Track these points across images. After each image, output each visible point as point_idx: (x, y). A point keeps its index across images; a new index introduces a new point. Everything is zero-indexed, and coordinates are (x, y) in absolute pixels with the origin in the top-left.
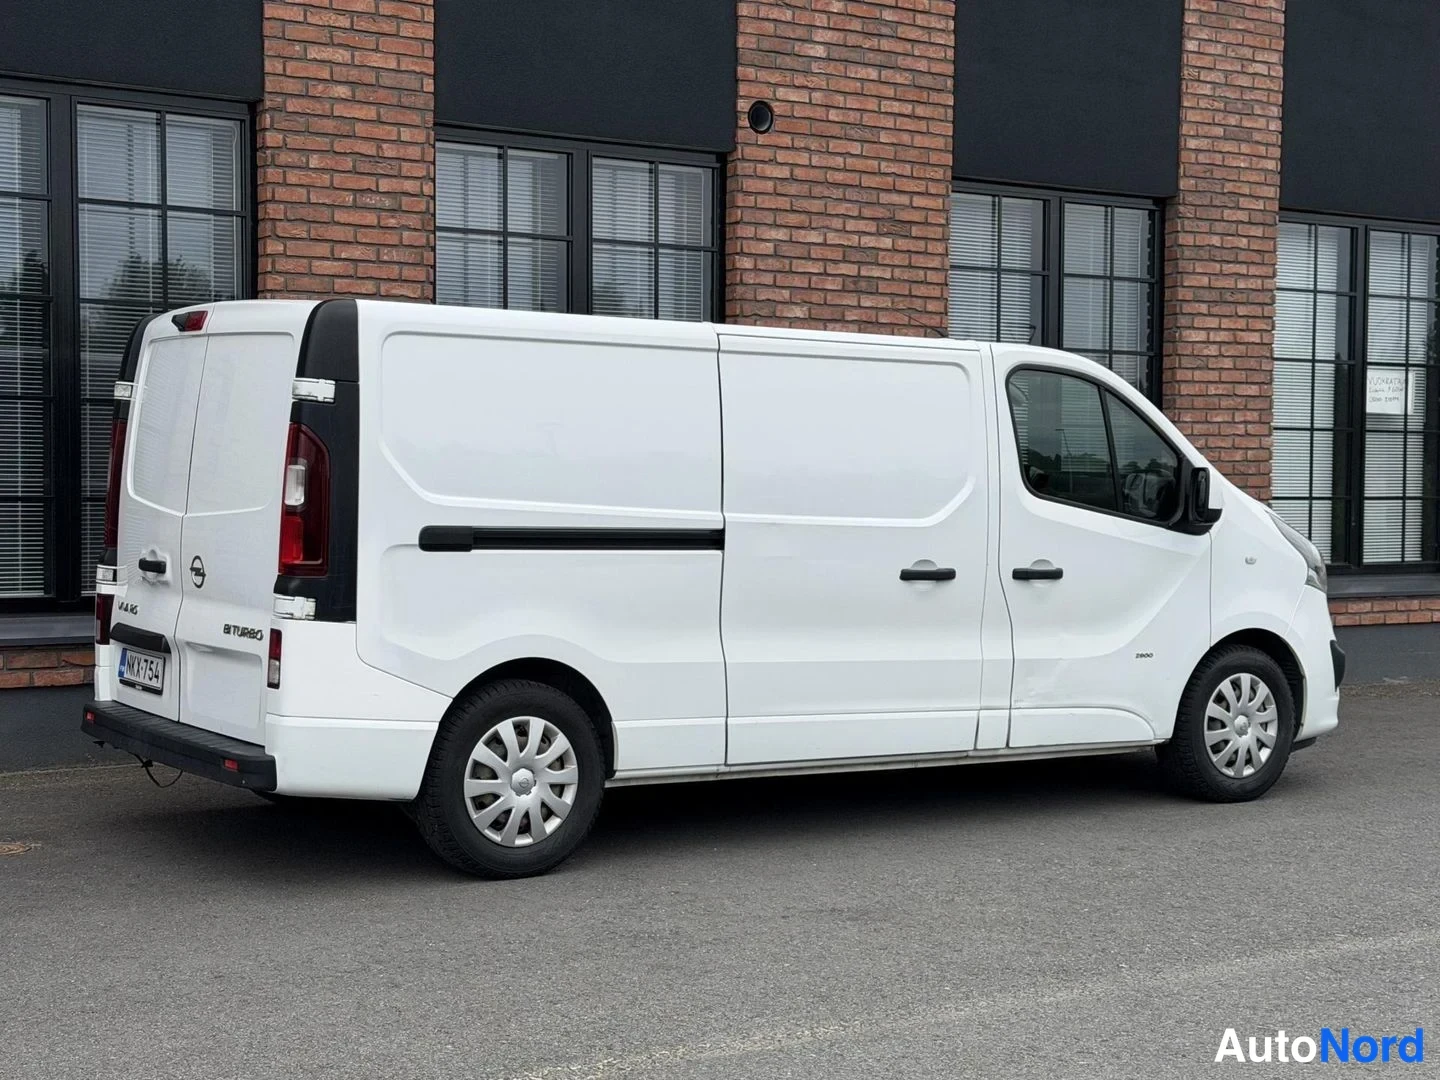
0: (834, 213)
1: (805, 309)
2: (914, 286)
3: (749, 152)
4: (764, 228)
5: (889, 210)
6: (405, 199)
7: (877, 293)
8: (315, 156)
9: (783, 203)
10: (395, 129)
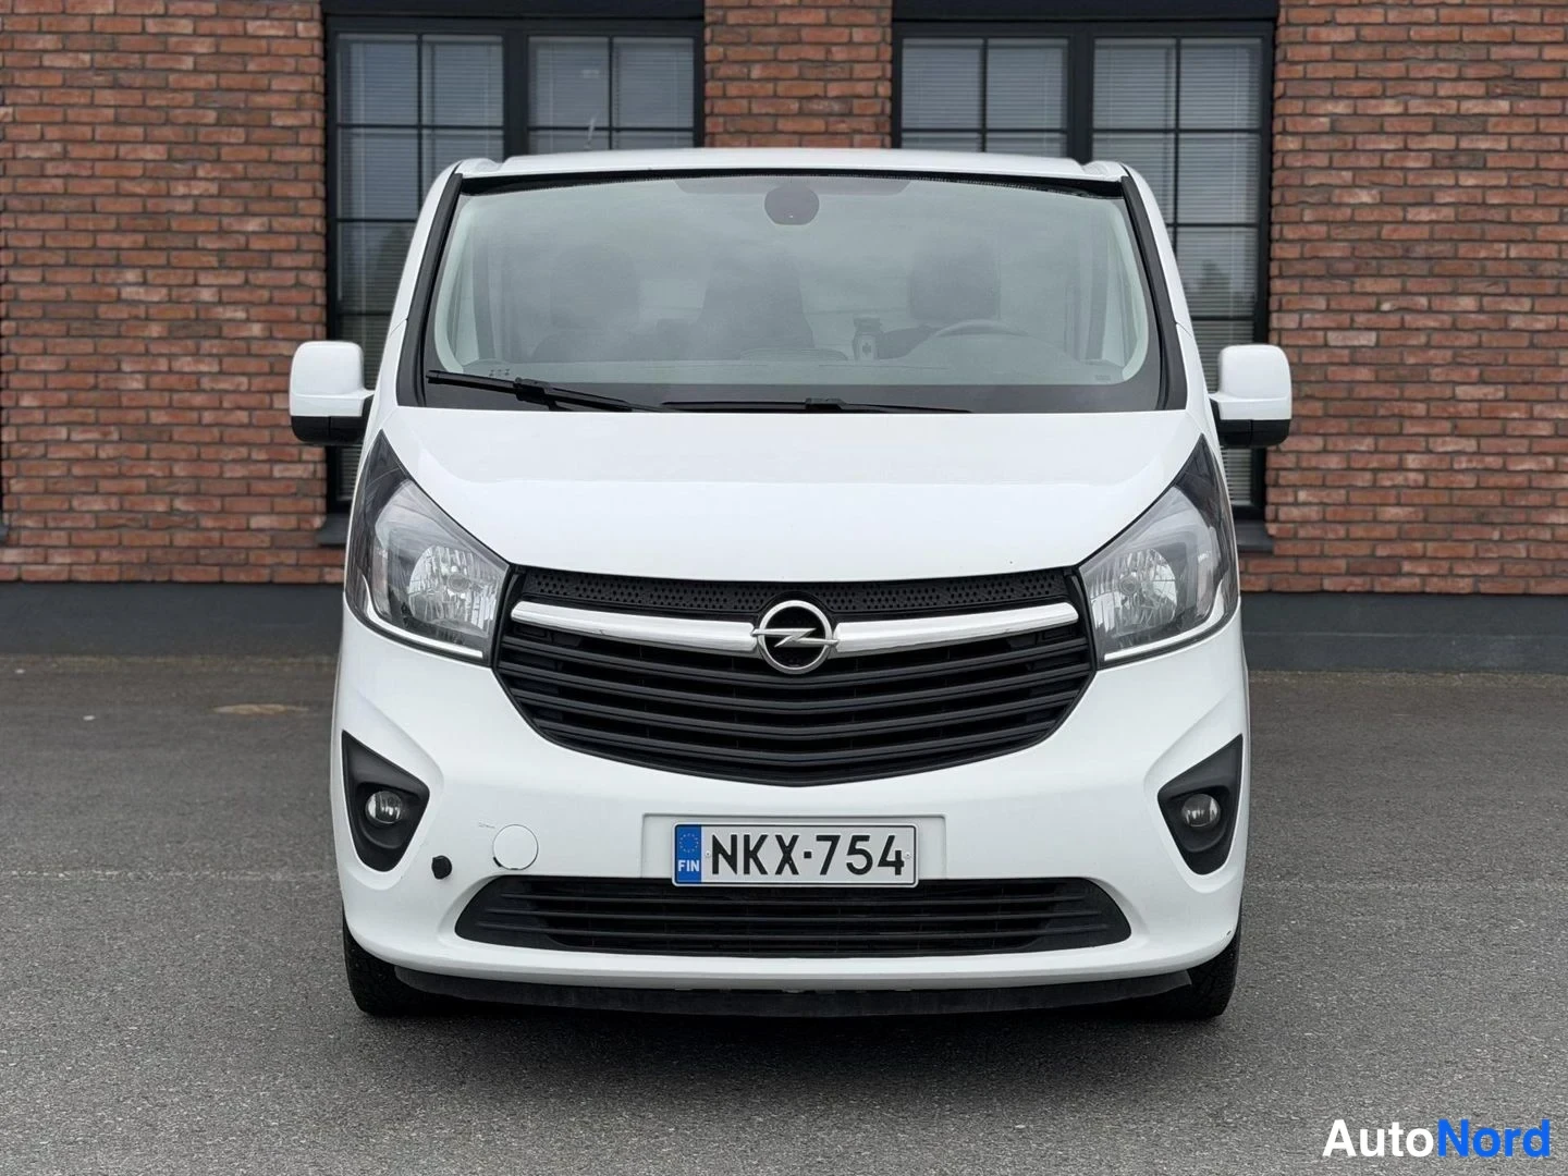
0: (1420, 76)
1: (1374, 192)
2: (1543, 157)
3: (1295, 15)
4: (1317, 101)
5: (1505, 66)
7: (1484, 168)
8: (758, 66)
9: (1346, 70)
10: (847, 31)
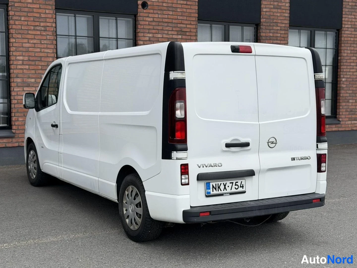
6: (47, 28)
8: (23, 17)
10: (44, 10)
